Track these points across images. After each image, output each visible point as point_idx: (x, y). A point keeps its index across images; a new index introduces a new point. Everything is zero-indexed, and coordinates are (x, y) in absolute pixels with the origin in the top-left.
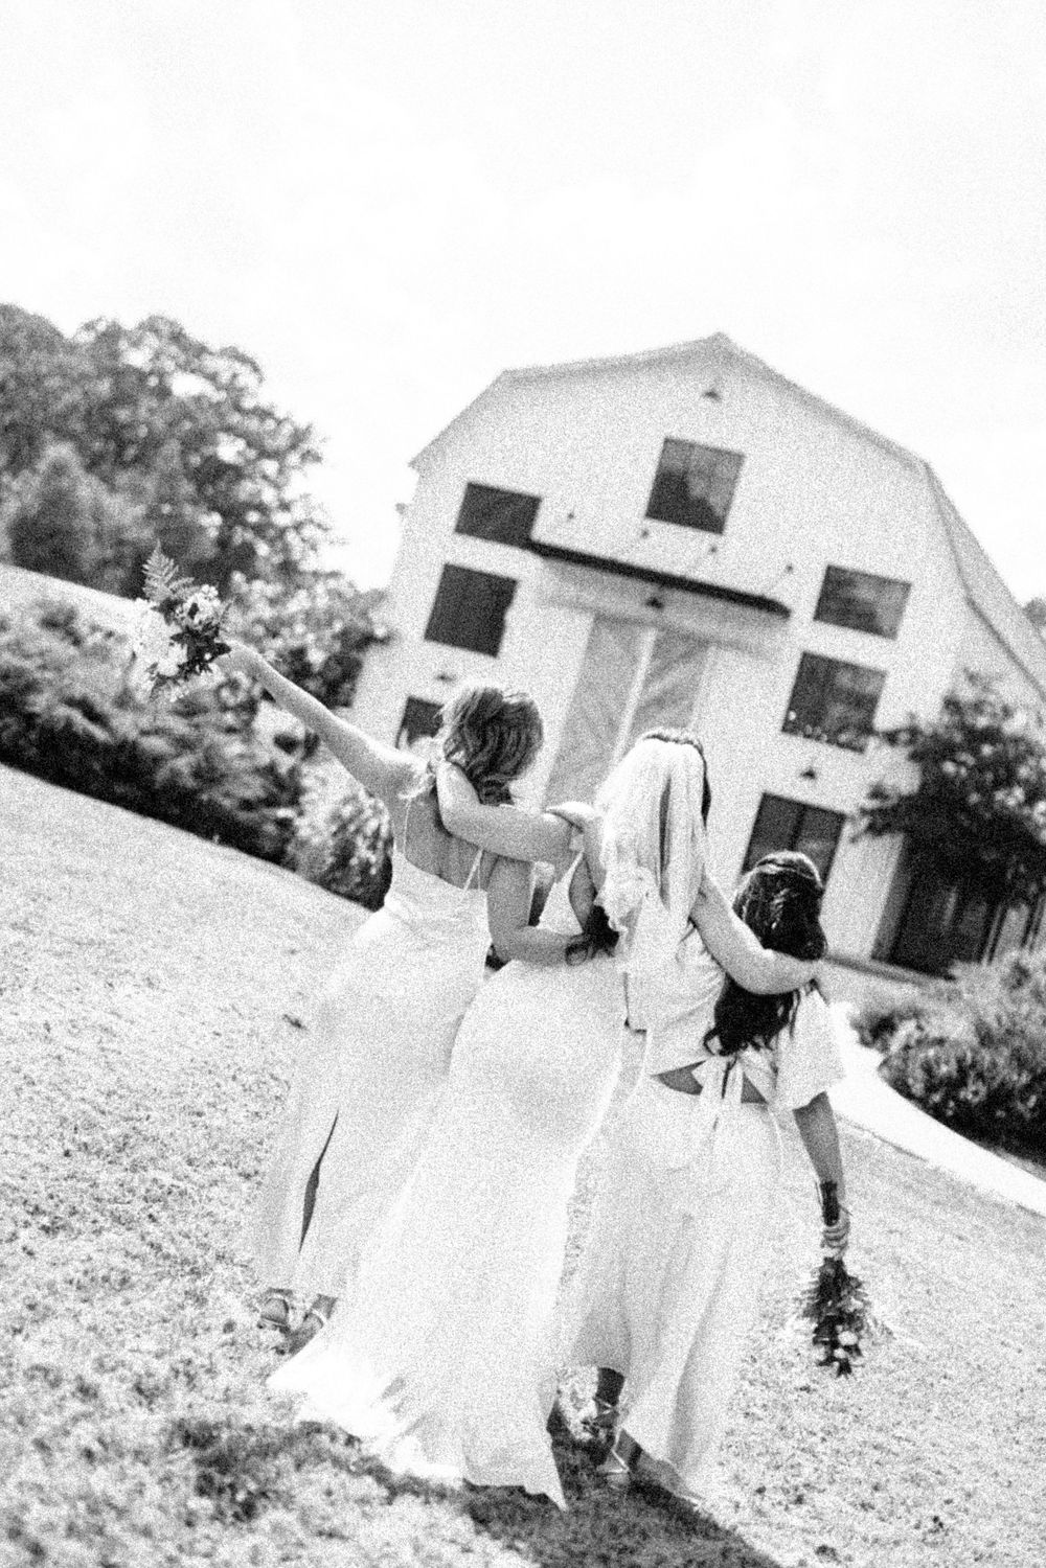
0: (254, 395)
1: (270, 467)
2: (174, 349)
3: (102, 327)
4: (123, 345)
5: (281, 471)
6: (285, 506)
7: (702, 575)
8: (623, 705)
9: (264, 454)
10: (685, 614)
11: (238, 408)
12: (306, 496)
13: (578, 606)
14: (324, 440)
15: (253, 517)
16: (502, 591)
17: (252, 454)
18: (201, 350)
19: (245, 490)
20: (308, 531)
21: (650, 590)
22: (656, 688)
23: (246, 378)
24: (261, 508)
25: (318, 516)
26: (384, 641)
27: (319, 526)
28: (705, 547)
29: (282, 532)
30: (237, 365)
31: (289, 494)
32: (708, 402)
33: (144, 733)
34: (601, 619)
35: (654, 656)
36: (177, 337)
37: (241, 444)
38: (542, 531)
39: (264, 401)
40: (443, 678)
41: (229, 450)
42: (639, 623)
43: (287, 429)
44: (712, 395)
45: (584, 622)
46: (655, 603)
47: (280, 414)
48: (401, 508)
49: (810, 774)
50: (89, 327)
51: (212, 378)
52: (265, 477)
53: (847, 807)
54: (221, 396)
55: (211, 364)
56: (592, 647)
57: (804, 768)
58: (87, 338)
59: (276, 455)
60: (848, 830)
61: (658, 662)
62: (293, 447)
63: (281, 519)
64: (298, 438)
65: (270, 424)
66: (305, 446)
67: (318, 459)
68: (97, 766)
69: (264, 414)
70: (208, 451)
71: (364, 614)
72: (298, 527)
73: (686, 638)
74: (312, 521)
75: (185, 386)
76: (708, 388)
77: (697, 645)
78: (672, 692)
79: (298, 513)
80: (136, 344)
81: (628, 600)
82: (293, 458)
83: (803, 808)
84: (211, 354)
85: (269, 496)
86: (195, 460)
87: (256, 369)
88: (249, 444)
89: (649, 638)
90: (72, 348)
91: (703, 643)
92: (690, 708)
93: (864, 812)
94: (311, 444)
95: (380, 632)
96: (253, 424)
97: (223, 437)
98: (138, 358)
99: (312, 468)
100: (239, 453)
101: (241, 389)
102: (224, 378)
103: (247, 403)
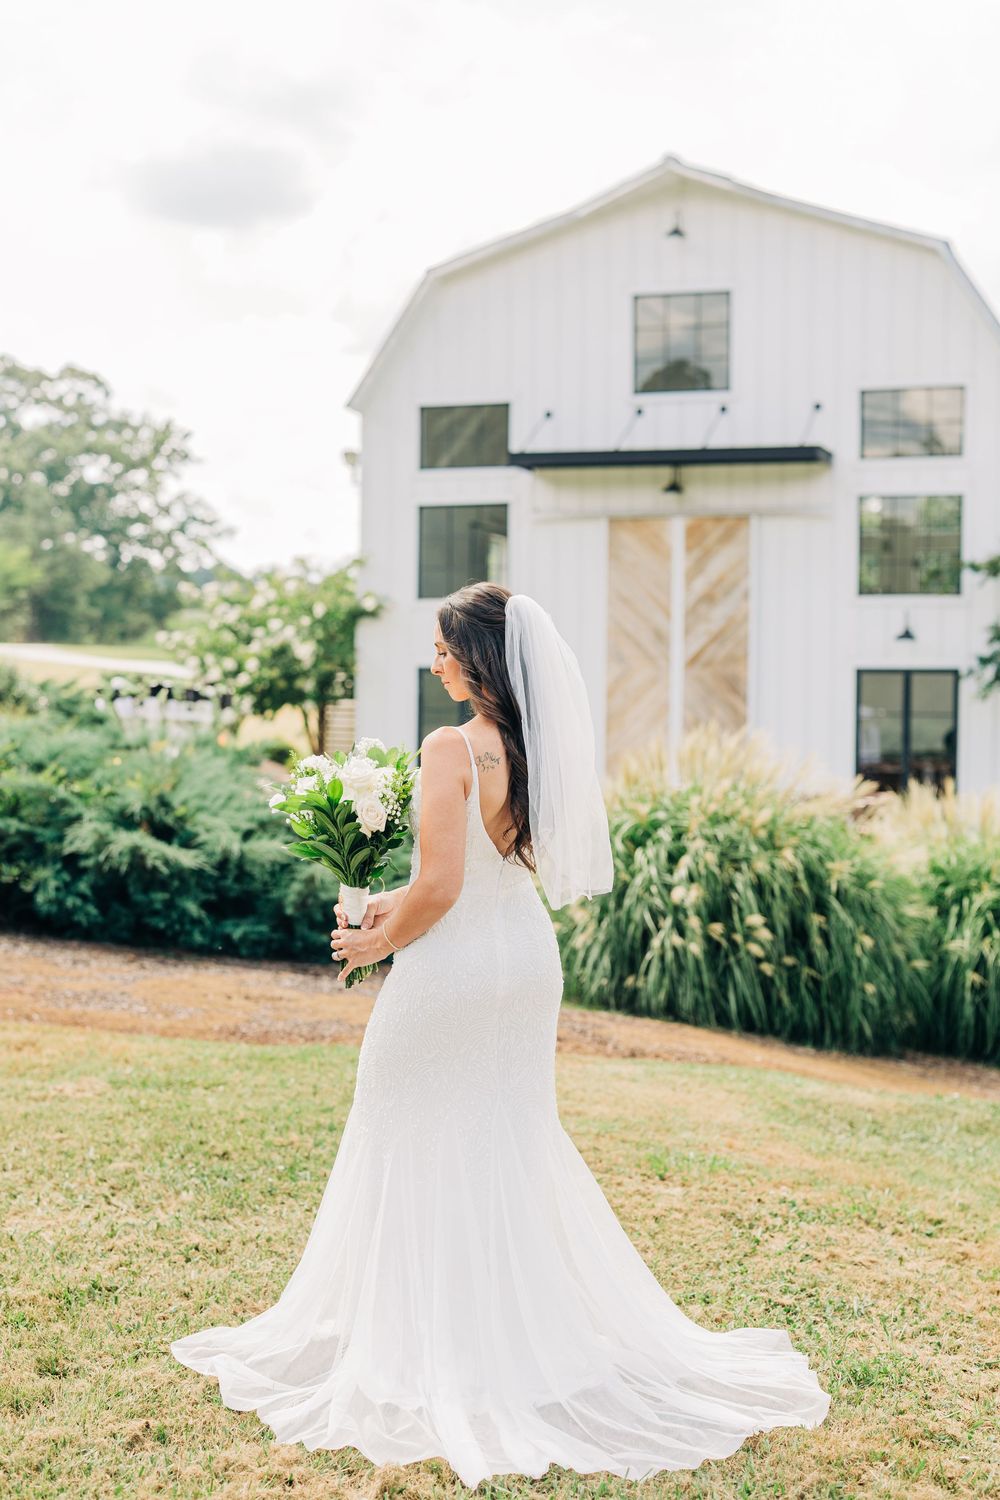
0: (105, 410)
1: (139, 476)
2: (11, 384)
5: (151, 477)
6: (164, 511)
7: (720, 441)
8: (668, 614)
9: (131, 466)
10: (710, 491)
11: (91, 426)
12: (181, 497)
13: (591, 517)
14: (187, 436)
15: (137, 530)
16: (492, 521)
17: (118, 468)
18: (39, 378)
19: (120, 504)
20: (194, 529)
21: (665, 473)
22: (700, 585)
23: (94, 396)
24: (143, 519)
25: (199, 513)
26: (373, 614)
27: (203, 522)
28: (715, 408)
29: (169, 535)
30: (80, 384)
31: (164, 498)
32: (675, 240)
33: (247, 835)
34: (615, 521)
35: (689, 549)
36: (12, 371)
37: (105, 460)
38: (520, 440)
39: (115, 415)
41: (94, 471)
42: (662, 516)
43: (145, 434)
44: (677, 232)
45: (598, 532)
46: (674, 488)
47: (135, 421)
48: (350, 457)
49: (907, 635)
51: (57, 403)
52: (137, 488)
53: (962, 661)
54: (70, 419)
55: (53, 391)
56: (614, 554)
57: (900, 631)
59: (144, 462)
60: (968, 689)
61: (697, 553)
62: (156, 451)
63: (164, 524)
64: (161, 437)
65: (127, 434)
66: (166, 449)
67: (185, 457)
68: (192, 908)
69: (120, 426)
70: (71, 478)
71: (342, 591)
72: (181, 528)
73: (719, 519)
74: (194, 519)
76: (669, 226)
77: (733, 524)
78: (720, 581)
79: (179, 514)
81: (642, 492)
82: (159, 463)
83: (908, 675)
84: (49, 379)
85: (146, 505)
86: (62, 489)
87: (99, 383)
88: (114, 460)
89: (676, 531)
91: (742, 519)
92: (746, 596)
93: (984, 661)
94: (175, 441)
95: (369, 604)
96: (110, 437)
97: (84, 459)
99: (180, 467)
100: (105, 470)
101: (91, 406)
102: (70, 401)
103: (99, 419)
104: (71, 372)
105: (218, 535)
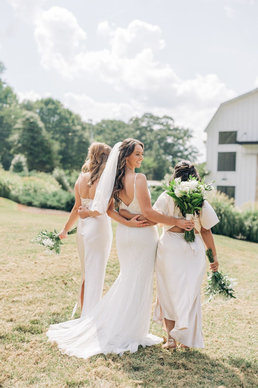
0: (173, 126)
1: (180, 141)
2: (152, 120)
3: (134, 119)
4: (140, 122)
5: (183, 142)
6: (186, 150)
9: (179, 139)
11: (170, 130)
12: (190, 147)
13: (252, 154)
14: (192, 132)
15: (179, 154)
16: (233, 156)
17: (176, 139)
18: (158, 118)
19: (176, 148)
20: (193, 154)
23: (170, 122)
24: (180, 152)
25: (195, 150)
26: (208, 174)
27: (196, 152)
29: (187, 156)
30: (168, 120)
31: (186, 147)
36: (152, 117)
37: (172, 138)
38: (239, 139)
39: (176, 126)
40: (224, 179)
41: (170, 140)
43: (182, 132)
47: (180, 128)
48: (205, 142)
50: (131, 120)
51: (162, 124)
52: (180, 144)
54: (165, 128)
55: (161, 121)
56: (257, 163)
58: (131, 123)
59: (181, 138)
62: (185, 135)
63: (186, 153)
64: (186, 132)
65: (178, 132)
66: (187, 135)
67: (191, 136)
69: (176, 129)
70: (165, 142)
71: (202, 169)
72: (190, 154)
74: (193, 152)
75: (156, 128)
79: (190, 150)
80: (143, 121)
82: (185, 138)
84: (160, 119)
85: (182, 148)
86: (162, 144)
87: (172, 119)
88: (174, 137)
90: (128, 126)
94: (189, 133)
95: (206, 172)
96: (174, 133)
97: (168, 137)
98: (144, 124)
99: (191, 139)
100: (173, 140)
101: (169, 125)
102: (165, 124)
103: (172, 128)
104: (166, 117)
105: (199, 156)
